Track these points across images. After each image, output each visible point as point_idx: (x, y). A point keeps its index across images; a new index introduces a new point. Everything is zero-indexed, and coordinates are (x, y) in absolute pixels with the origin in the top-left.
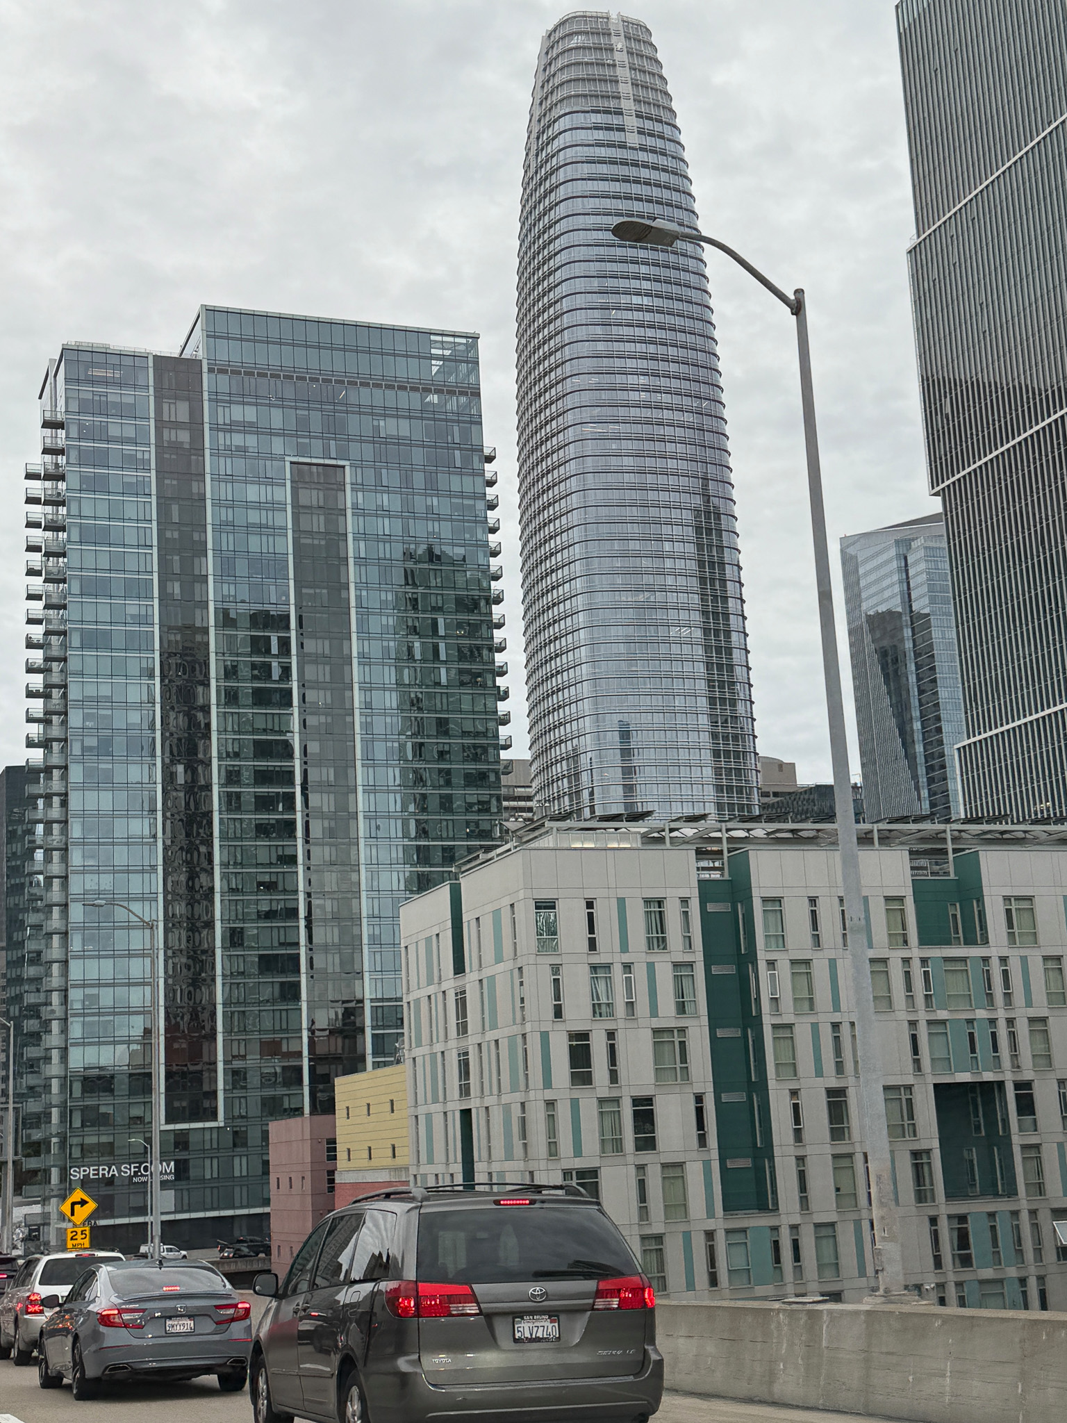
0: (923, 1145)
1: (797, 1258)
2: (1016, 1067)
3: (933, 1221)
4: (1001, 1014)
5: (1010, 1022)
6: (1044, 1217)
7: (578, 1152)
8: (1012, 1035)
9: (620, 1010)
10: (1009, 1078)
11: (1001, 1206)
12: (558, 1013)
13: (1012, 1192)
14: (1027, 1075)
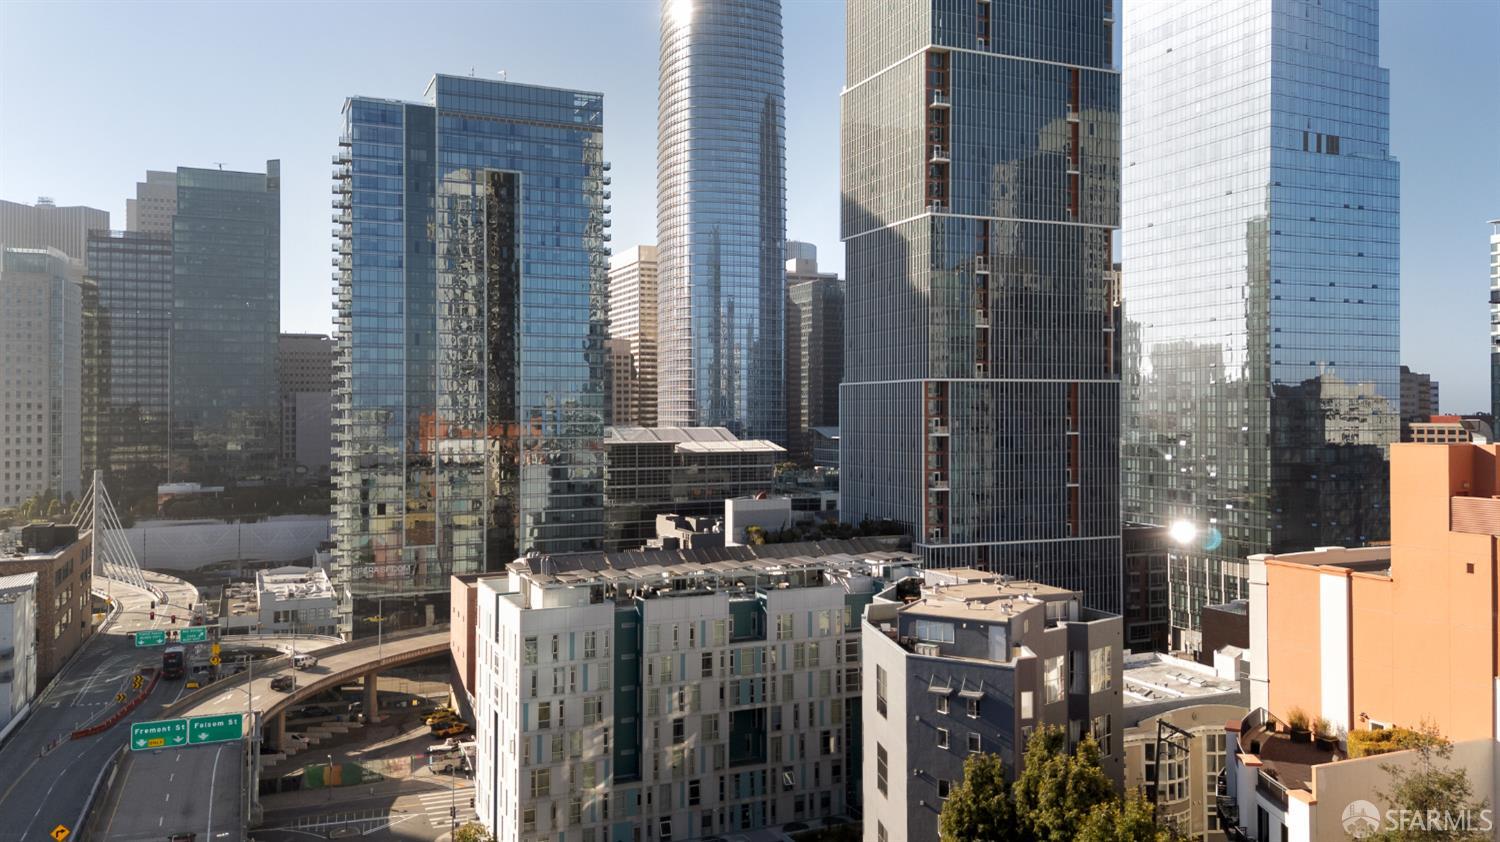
0: (721, 742)
1: (649, 801)
2: (774, 698)
3: (722, 778)
4: (769, 675)
5: (774, 678)
6: (779, 770)
7: (539, 760)
8: (774, 685)
9: (568, 689)
10: (768, 705)
11: (757, 768)
12: (534, 694)
13: (763, 760)
14: (779, 703)
